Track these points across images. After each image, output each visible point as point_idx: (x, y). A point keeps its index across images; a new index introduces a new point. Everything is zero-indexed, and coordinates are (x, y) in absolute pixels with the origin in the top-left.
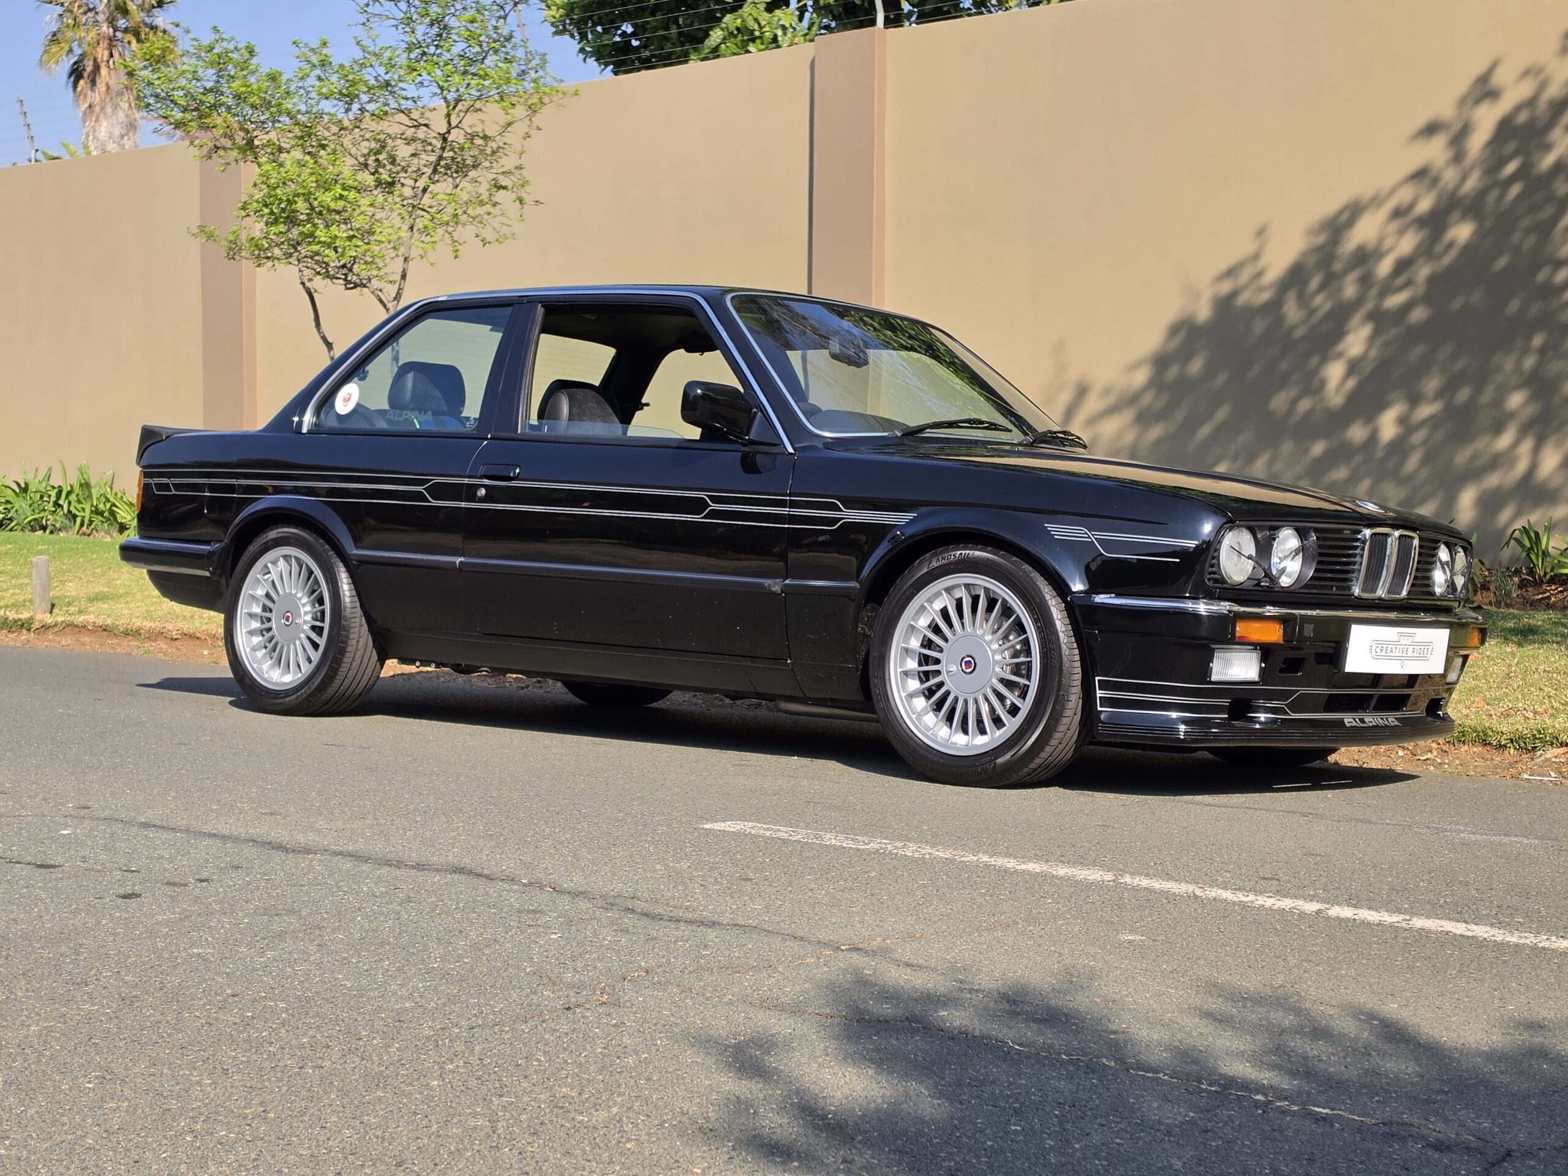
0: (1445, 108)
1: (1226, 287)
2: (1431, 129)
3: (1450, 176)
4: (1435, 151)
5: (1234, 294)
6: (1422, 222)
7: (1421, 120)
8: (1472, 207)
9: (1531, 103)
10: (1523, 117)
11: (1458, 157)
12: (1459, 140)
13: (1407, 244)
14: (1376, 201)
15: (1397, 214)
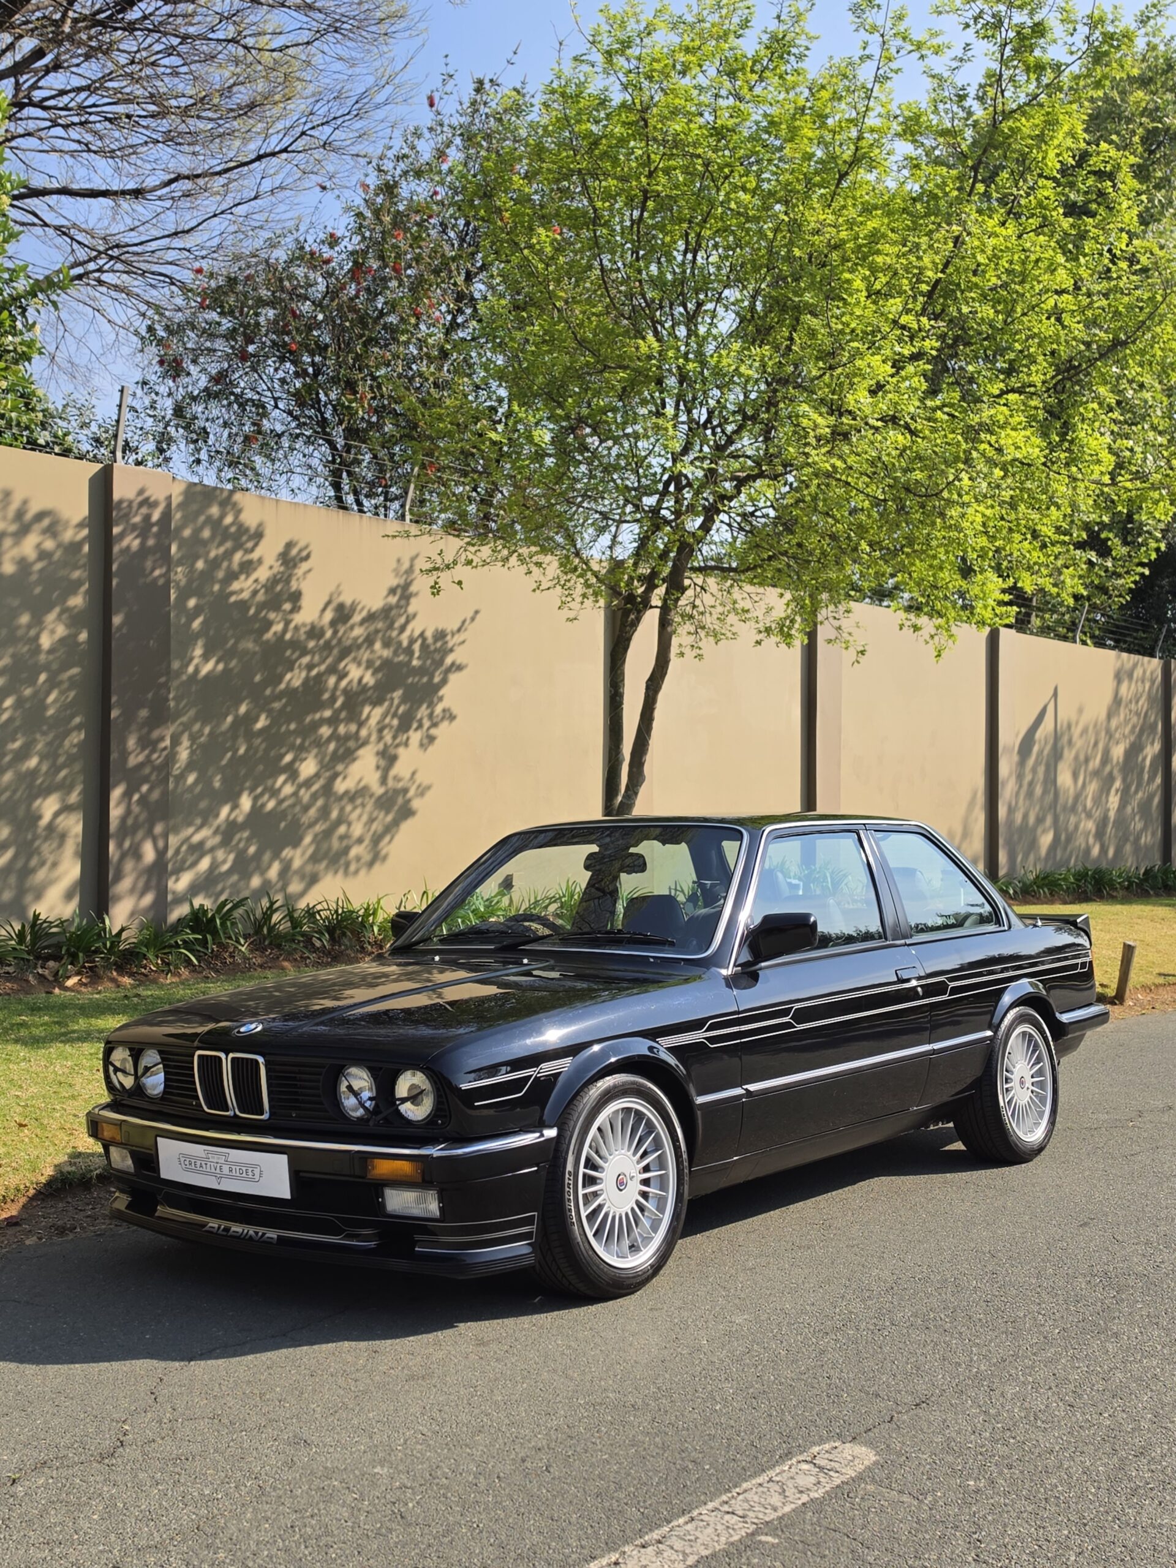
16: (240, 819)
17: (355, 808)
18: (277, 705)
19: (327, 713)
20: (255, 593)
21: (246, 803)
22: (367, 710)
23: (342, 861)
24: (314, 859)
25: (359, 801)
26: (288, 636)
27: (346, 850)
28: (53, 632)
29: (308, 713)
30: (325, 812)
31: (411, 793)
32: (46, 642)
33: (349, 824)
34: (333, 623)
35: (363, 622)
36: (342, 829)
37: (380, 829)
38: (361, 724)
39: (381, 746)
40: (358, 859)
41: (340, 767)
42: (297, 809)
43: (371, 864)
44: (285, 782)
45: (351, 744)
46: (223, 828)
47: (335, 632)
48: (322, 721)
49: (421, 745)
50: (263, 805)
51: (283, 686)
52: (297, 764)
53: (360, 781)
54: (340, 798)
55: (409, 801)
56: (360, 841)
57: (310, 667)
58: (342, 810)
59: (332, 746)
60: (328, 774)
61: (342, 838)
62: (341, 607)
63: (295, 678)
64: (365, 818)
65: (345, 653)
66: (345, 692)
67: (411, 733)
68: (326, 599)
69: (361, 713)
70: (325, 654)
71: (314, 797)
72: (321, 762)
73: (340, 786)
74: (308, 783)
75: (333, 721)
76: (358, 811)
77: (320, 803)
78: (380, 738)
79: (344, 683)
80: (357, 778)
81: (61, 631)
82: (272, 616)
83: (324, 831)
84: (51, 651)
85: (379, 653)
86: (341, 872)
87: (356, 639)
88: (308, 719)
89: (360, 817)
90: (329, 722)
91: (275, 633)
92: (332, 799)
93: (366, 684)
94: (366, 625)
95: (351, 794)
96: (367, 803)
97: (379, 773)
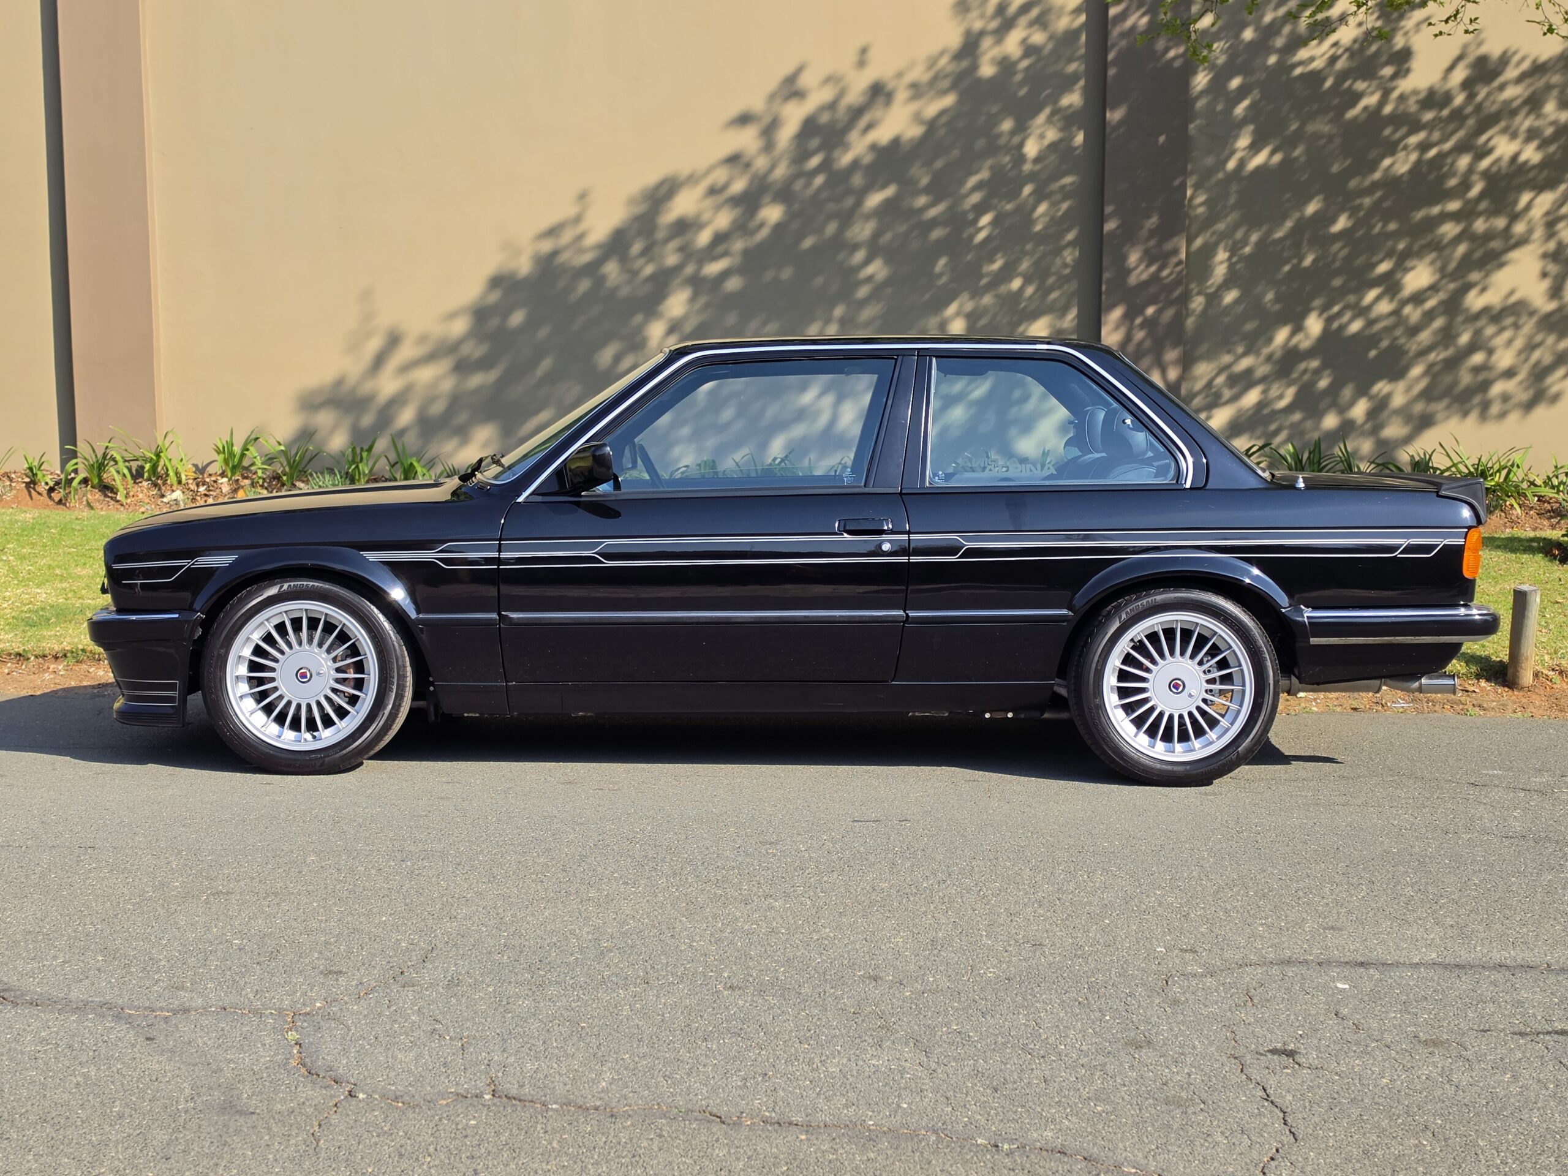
0: (757, 103)
1: (546, 246)
2: (744, 119)
3: (761, 163)
4: (747, 140)
5: (555, 254)
6: (735, 201)
7: (735, 109)
8: (784, 194)
9: (832, 106)
10: (825, 118)
11: (769, 146)
12: (769, 131)
13: (723, 220)
14: (692, 179)
15: (713, 191)
16: (1306, 344)
17: (1502, 330)
18: (1367, 201)
19: (1454, 206)
20: (1333, 59)
21: (1314, 325)
22: (1525, 198)
23: (1477, 400)
24: (1427, 395)
25: (1509, 321)
26: (1388, 109)
27: (1486, 385)
28: (1042, 136)
29: (1419, 208)
30: (1447, 336)
32: (1031, 149)
33: (1490, 352)
34: (1467, 85)
35: (1519, 80)
36: (1478, 358)
37: (1548, 359)
38: (1514, 217)
39: (1552, 246)
40: (1505, 398)
41: (1474, 276)
42: (1398, 332)
43: (1529, 406)
44: (1378, 299)
45: (1495, 244)
46: (1278, 354)
47: (1471, 96)
48: (1444, 217)
50: (1342, 328)
51: (1377, 175)
52: (1398, 276)
53: (1512, 292)
54: (1477, 316)
56: (1509, 373)
57: (1424, 147)
58: (1478, 333)
59: (1462, 249)
60: (1452, 286)
61: (1476, 370)
62: (1482, 62)
63: (1401, 164)
64: (1519, 343)
65: (1487, 122)
66: (1486, 174)
68: (1456, 52)
69: (1516, 202)
70: (1451, 127)
71: (1429, 316)
72: (1442, 270)
73: (1475, 301)
74: (1417, 298)
75: (1465, 215)
76: (1507, 335)
77: (1439, 323)
78: (1550, 234)
79: (1485, 163)
80: (1505, 290)
81: (1052, 135)
82: (1360, 86)
83: (1445, 360)
84: (1037, 160)
85: (1552, 118)
86: (1473, 416)
87: (1507, 103)
88: (1420, 215)
89: (1510, 342)
90: (1455, 217)
91: (1366, 108)
92: (1460, 319)
93: (1526, 162)
94: (1528, 81)
95: (1495, 312)
96: (1525, 324)
97: (1546, 284)
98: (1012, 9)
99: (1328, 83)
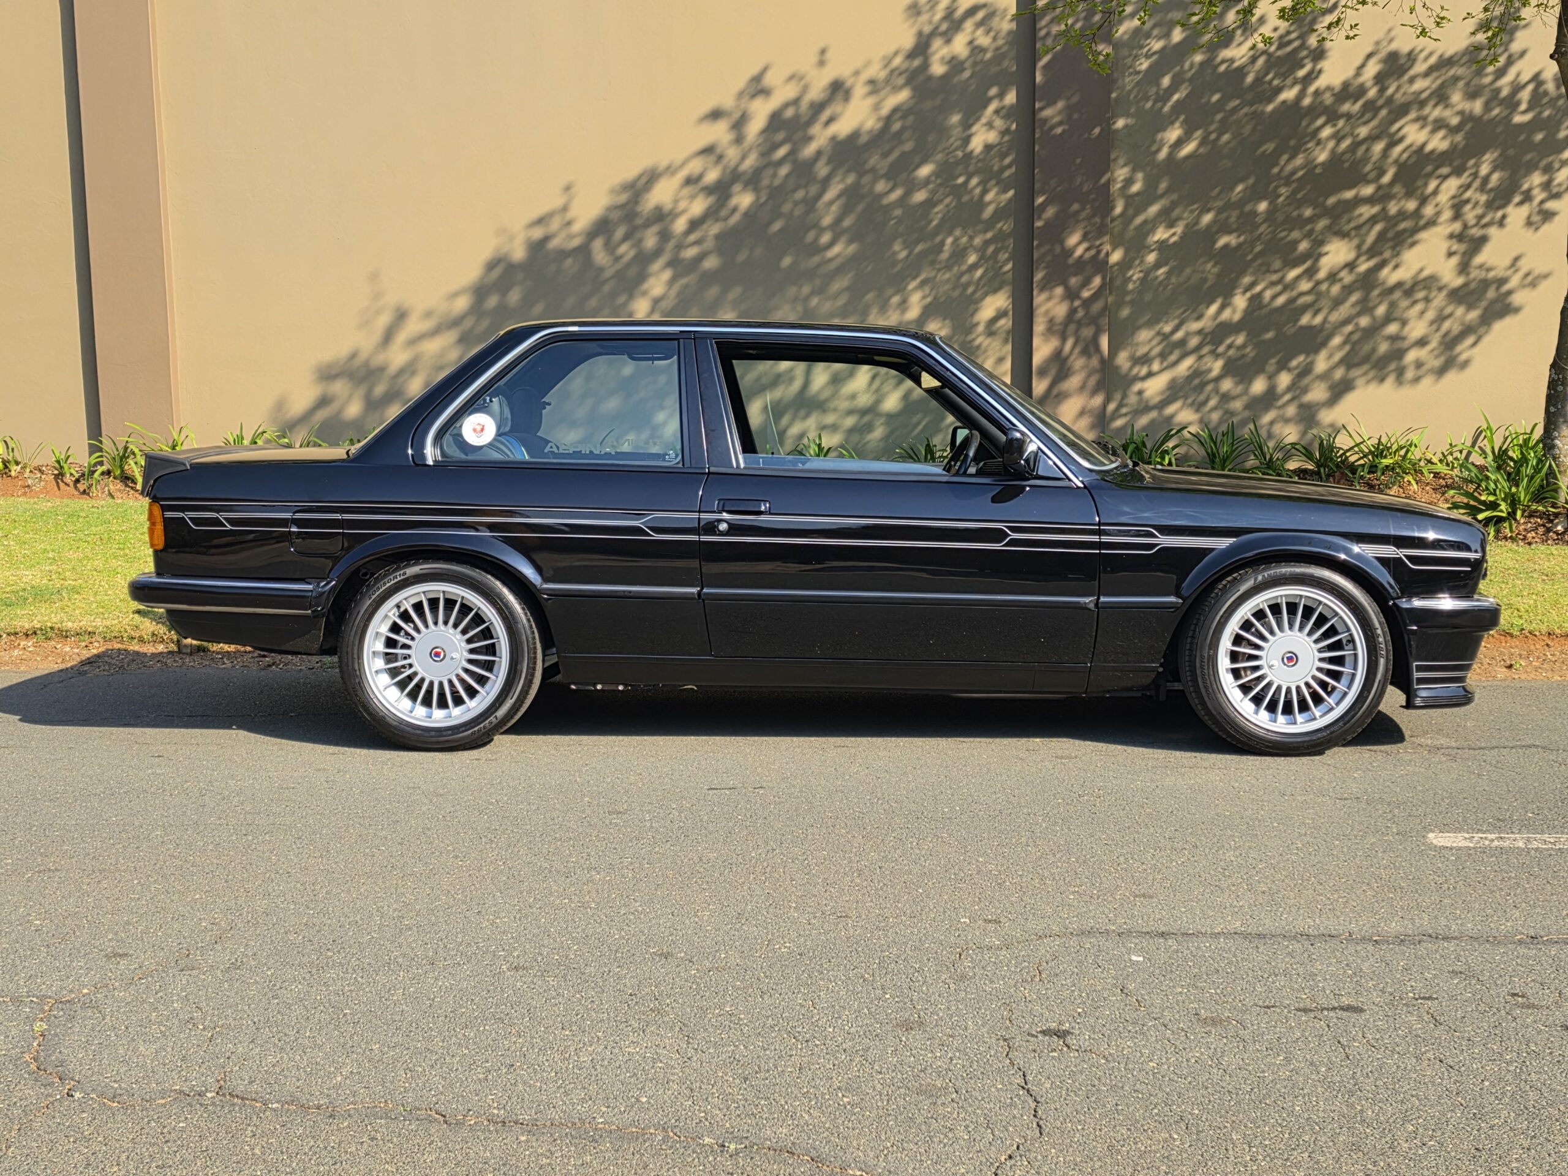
0: (727, 101)
1: (537, 233)
2: (716, 115)
3: (732, 154)
4: (719, 133)
5: (546, 239)
6: (709, 190)
7: (707, 107)
8: (752, 181)
9: (796, 102)
10: (789, 113)
11: (739, 140)
12: (739, 124)
13: (698, 207)
14: (670, 170)
15: (689, 181)
16: (1233, 319)
17: (1415, 302)
19: (1368, 190)
20: (1252, 60)
21: (1240, 302)
22: (1432, 185)
23: (1393, 366)
24: (1348, 362)
25: (1421, 295)
26: (1306, 102)
27: (1399, 354)
29: (1335, 193)
31: (1514, 282)
33: (1404, 323)
34: (1380, 79)
35: (1426, 74)
36: (1392, 328)
37: (1456, 329)
38: (1423, 201)
39: (1457, 227)
40: (1419, 364)
41: (1389, 255)
43: (1441, 371)
44: (1299, 277)
45: (1408, 226)
46: (1209, 328)
47: (1382, 90)
48: (1358, 201)
49: (1529, 223)
50: (1267, 303)
51: (1299, 162)
52: (1316, 256)
53: (1421, 270)
54: (1392, 290)
55: (1510, 293)
56: (1422, 342)
58: (1393, 305)
59: (1377, 228)
60: (1370, 262)
61: (1395, 338)
62: (1393, 57)
64: (1430, 315)
65: (1399, 112)
67: (1510, 209)
68: (1368, 50)
69: (1424, 187)
71: (1348, 290)
72: (1358, 248)
73: (1390, 276)
74: (1334, 276)
75: (1379, 199)
76: (1419, 307)
77: (1354, 298)
78: (1457, 216)
79: (1396, 151)
80: (1417, 267)
83: (1363, 331)
85: (1459, 107)
86: (1390, 380)
87: (1417, 94)
89: (1423, 313)
90: (1370, 200)
91: (1284, 102)
92: (1376, 292)
93: (1432, 152)
94: (1435, 75)
95: (1407, 286)
96: (1435, 297)
97: (1455, 260)
98: (959, 12)
99: (1250, 79)
